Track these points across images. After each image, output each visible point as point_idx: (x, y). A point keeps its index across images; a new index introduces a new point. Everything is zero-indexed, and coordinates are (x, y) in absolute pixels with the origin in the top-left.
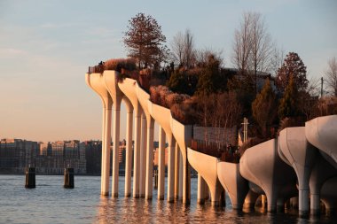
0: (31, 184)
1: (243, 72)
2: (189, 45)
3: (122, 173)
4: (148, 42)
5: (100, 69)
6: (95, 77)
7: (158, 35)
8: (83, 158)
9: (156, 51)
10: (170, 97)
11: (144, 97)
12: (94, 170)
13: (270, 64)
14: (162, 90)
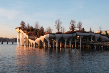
0: (8, 44)
1: (36, 29)
2: (29, 25)
3: (20, 42)
4: (23, 25)
5: (17, 28)
6: (16, 29)
7: (25, 24)
8: (15, 40)
9: (24, 26)
10: (26, 32)
11: (23, 32)
12: (16, 41)
13: (39, 28)
14: (25, 31)
